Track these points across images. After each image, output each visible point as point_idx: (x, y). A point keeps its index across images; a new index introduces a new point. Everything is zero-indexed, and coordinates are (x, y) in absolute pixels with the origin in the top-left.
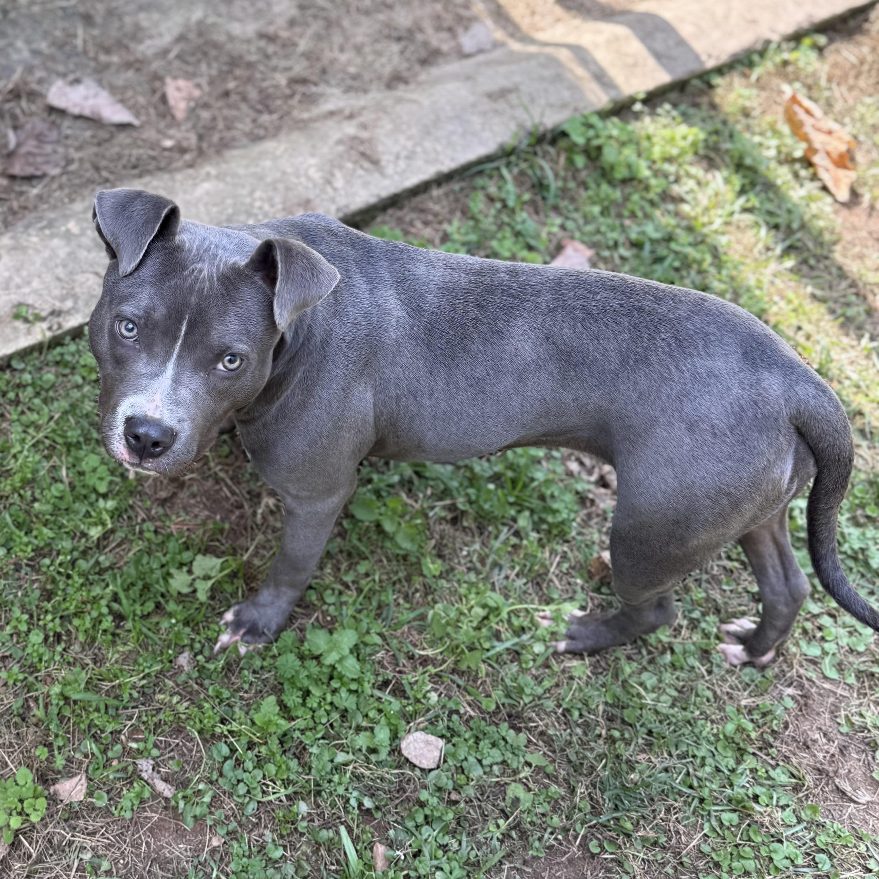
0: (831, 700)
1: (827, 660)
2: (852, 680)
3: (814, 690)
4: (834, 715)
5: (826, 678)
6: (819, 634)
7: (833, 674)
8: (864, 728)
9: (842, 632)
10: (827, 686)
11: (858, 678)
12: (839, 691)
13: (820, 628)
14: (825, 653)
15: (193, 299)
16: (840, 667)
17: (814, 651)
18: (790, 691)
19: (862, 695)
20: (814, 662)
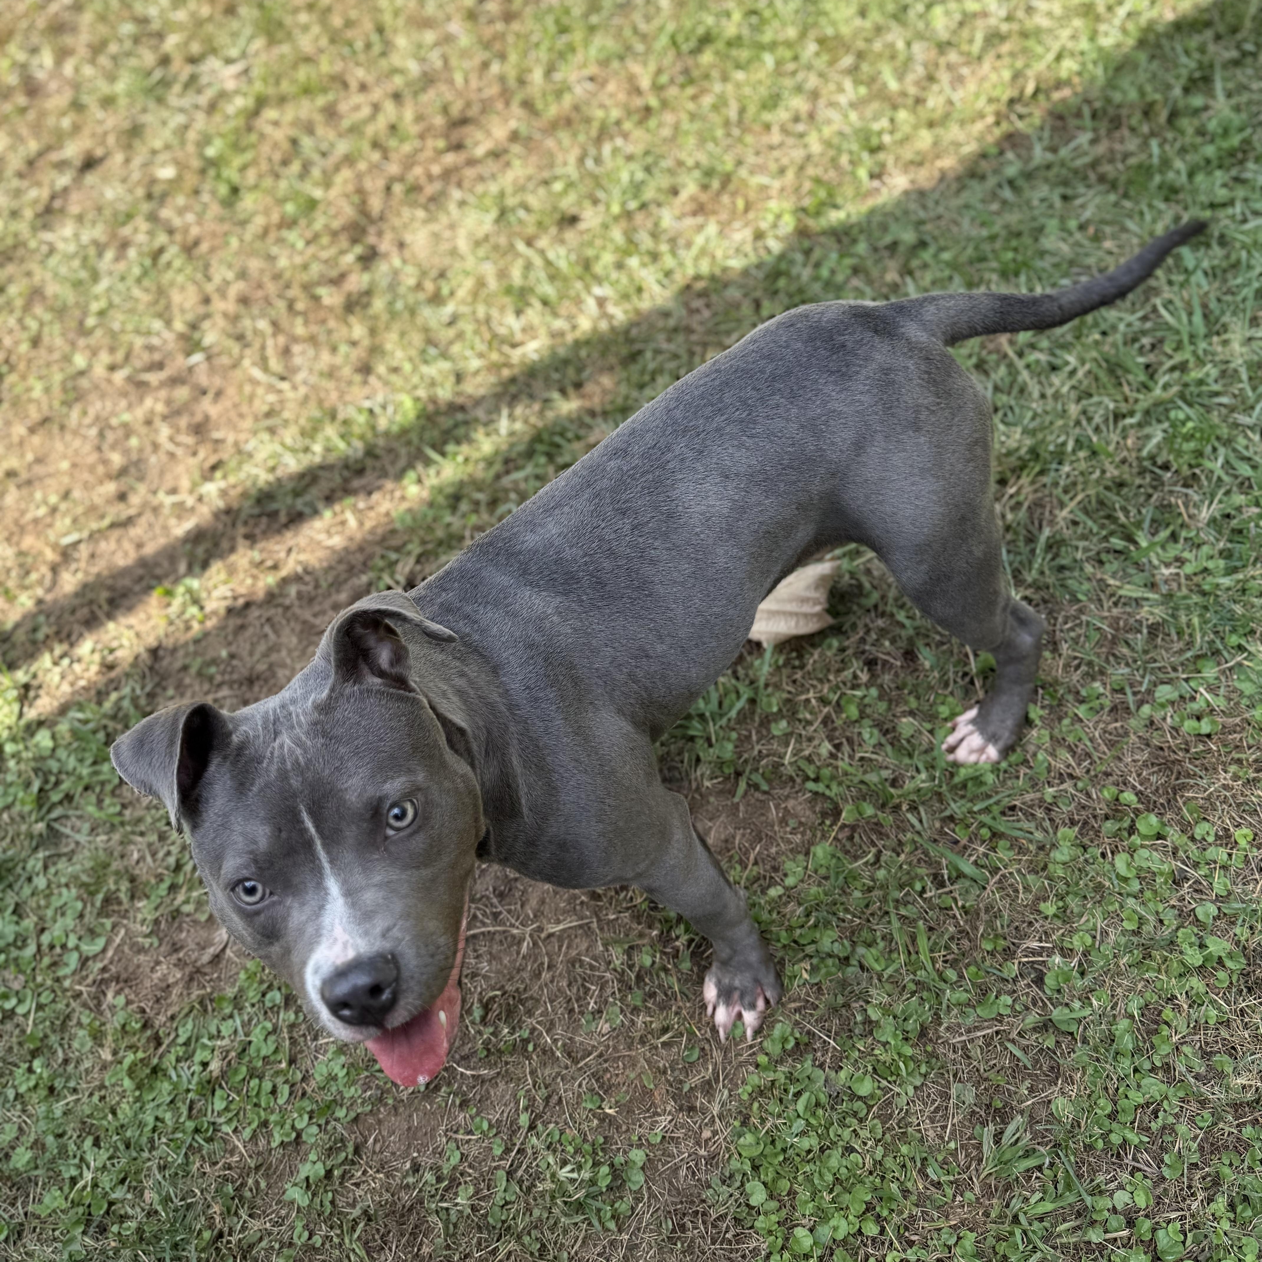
0: (126, 949)
1: (84, 947)
2: (108, 923)
3: (113, 969)
4: (141, 950)
5: (104, 950)
6: (58, 950)
7: (101, 942)
8: (156, 922)
9: (60, 922)
10: (110, 953)
11: (108, 916)
12: (118, 940)
13: (52, 947)
14: (77, 948)
15: (295, 782)
16: (92, 933)
17: (73, 960)
18: (110, 995)
19: (125, 915)
20: (84, 961)
